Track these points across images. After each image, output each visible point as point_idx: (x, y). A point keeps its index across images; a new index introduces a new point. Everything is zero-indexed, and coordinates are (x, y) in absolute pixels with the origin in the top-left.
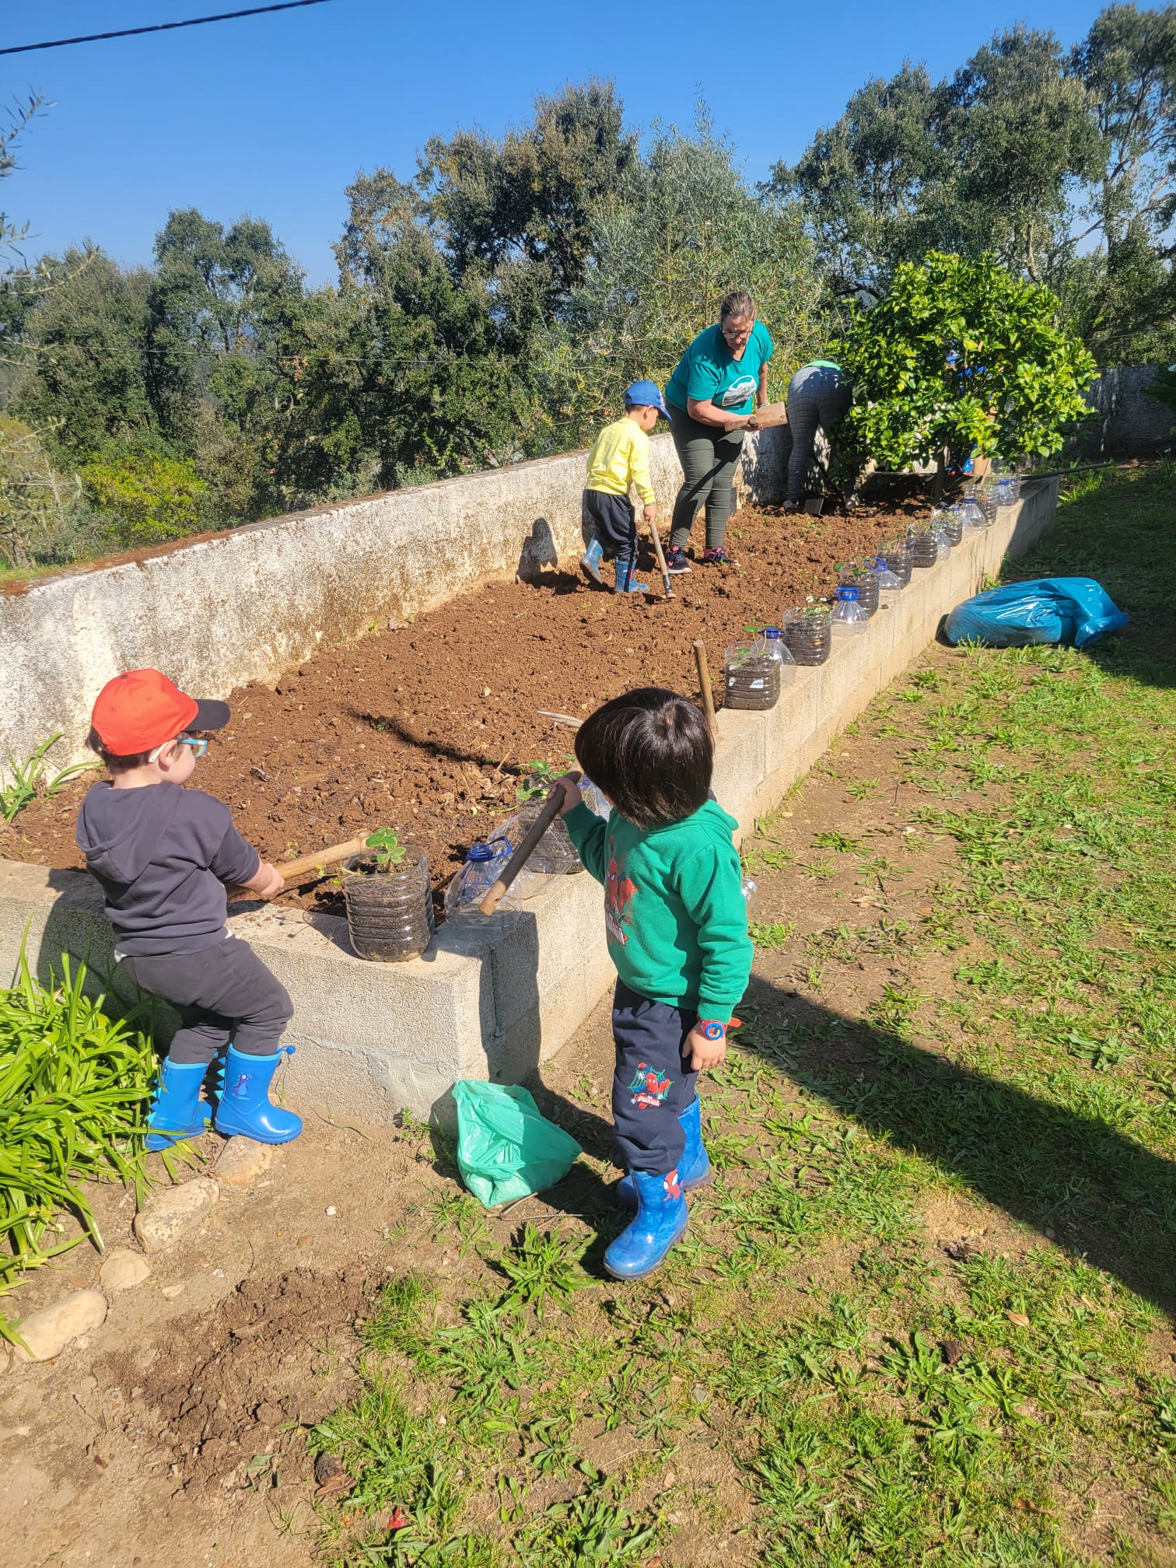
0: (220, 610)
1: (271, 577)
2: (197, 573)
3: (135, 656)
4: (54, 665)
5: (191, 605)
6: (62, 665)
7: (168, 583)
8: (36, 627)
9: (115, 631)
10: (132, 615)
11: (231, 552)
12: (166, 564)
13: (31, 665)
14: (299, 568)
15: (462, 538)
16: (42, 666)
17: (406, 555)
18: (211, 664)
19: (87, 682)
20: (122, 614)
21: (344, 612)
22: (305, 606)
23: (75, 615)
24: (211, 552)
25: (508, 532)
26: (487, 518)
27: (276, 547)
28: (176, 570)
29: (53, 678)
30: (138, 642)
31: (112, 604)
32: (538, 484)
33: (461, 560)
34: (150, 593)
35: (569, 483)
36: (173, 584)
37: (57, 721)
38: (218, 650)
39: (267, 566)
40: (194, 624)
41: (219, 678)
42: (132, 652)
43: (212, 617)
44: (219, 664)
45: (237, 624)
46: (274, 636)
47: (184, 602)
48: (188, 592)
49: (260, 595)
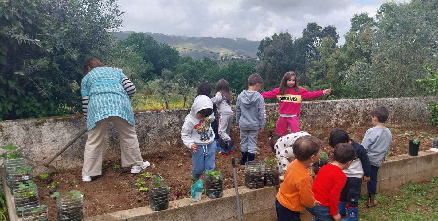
0: (152, 129)
1: (175, 123)
2: (145, 119)
5: (141, 127)
11: (160, 114)
18: (145, 143)
24: (152, 114)
27: (178, 115)
28: (137, 117)
38: (149, 140)
39: (174, 120)
40: (141, 132)
41: (147, 148)
42: (116, 136)
43: (148, 131)
44: (147, 144)
45: (158, 134)
46: (172, 139)
47: (138, 126)
48: (141, 123)
49: (169, 127)
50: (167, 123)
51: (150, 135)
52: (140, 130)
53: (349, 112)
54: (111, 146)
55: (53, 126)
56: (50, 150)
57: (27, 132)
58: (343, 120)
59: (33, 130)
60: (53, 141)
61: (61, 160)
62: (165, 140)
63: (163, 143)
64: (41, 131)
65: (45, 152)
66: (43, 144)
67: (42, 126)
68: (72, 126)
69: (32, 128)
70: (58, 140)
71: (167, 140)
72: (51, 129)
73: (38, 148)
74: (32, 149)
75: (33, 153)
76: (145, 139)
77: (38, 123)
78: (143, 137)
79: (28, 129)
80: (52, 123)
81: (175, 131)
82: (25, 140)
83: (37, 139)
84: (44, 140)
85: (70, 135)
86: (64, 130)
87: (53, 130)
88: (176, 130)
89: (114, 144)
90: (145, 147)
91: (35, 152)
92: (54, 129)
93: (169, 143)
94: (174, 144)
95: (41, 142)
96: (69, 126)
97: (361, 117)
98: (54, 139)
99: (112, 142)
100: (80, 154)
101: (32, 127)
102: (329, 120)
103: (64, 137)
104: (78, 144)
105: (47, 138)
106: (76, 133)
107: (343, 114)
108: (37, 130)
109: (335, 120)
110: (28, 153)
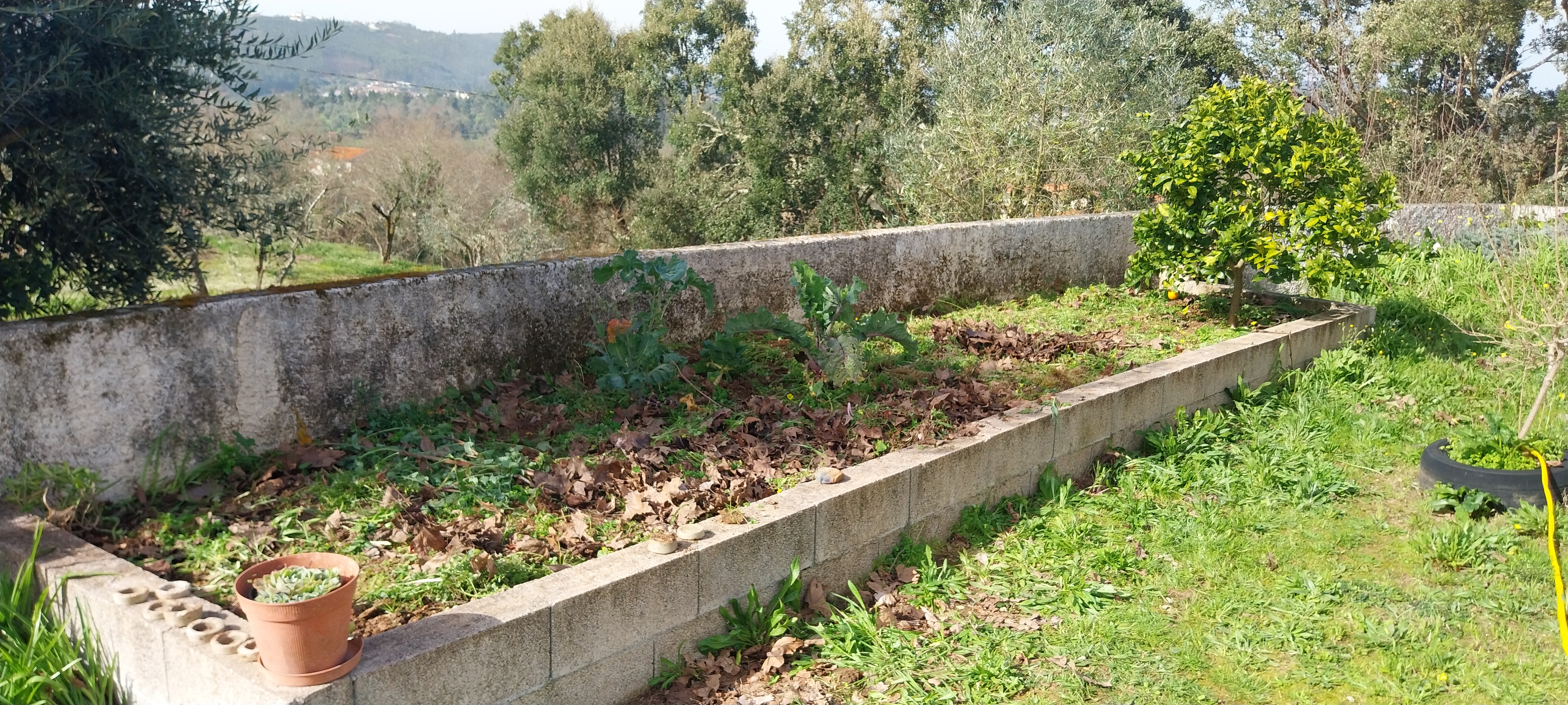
0: (404, 340)
1: (469, 316)
2: (382, 305)
3: (301, 372)
4: (210, 371)
5: (372, 332)
6: (218, 372)
7: (349, 311)
8: (197, 337)
9: (283, 347)
10: (303, 336)
11: (425, 290)
12: (349, 294)
13: (186, 369)
14: (503, 311)
15: (694, 300)
16: (197, 371)
17: (628, 310)
18: (384, 386)
19: (242, 389)
20: (292, 334)
21: (549, 355)
22: (502, 344)
23: (240, 329)
24: (401, 288)
25: (748, 300)
26: (726, 285)
27: (476, 290)
28: (359, 301)
29: (206, 381)
30: (306, 359)
31: (283, 325)
32: (789, 259)
33: (690, 321)
34: (327, 319)
35: (826, 260)
36: (353, 312)
37: (204, 420)
38: (395, 375)
39: (464, 306)
40: (371, 350)
41: (391, 400)
42: (298, 368)
43: (393, 345)
44: (393, 388)
45: (421, 354)
46: (463, 368)
47: (363, 329)
48: (370, 320)
49: (452, 330)
50: (446, 316)
51: (397, 357)
52: (369, 345)
53: (926, 263)
54: (284, 400)
55: (102, 342)
56: (94, 427)
57: (17, 368)
58: (911, 287)
59: (35, 361)
60: (105, 395)
61: (133, 459)
62: (441, 375)
63: (437, 382)
64: (62, 364)
65: (77, 435)
66: (71, 406)
67: (64, 345)
68: (162, 339)
69: (33, 353)
70: (119, 392)
71: (447, 371)
72: (95, 354)
73: (54, 424)
74: (37, 429)
75: (41, 440)
76: (383, 373)
77: (53, 336)
78: (378, 365)
79: (17, 359)
80: (98, 334)
81: (470, 342)
82: (9, 398)
83: (51, 390)
84: (75, 393)
85: (157, 372)
86: (139, 357)
87: (101, 358)
88: (472, 338)
89: (293, 395)
90: (385, 398)
91: (47, 436)
92: (104, 354)
93: (455, 380)
94: (468, 382)
95: (65, 402)
96: (155, 342)
97: (953, 276)
98: (105, 390)
99: (288, 389)
100: (192, 433)
101: (32, 351)
102: (879, 289)
103: (137, 380)
104: (184, 400)
105: (85, 387)
106: (176, 364)
107: (911, 270)
108: (50, 358)
109: (893, 289)
110: (25, 442)
